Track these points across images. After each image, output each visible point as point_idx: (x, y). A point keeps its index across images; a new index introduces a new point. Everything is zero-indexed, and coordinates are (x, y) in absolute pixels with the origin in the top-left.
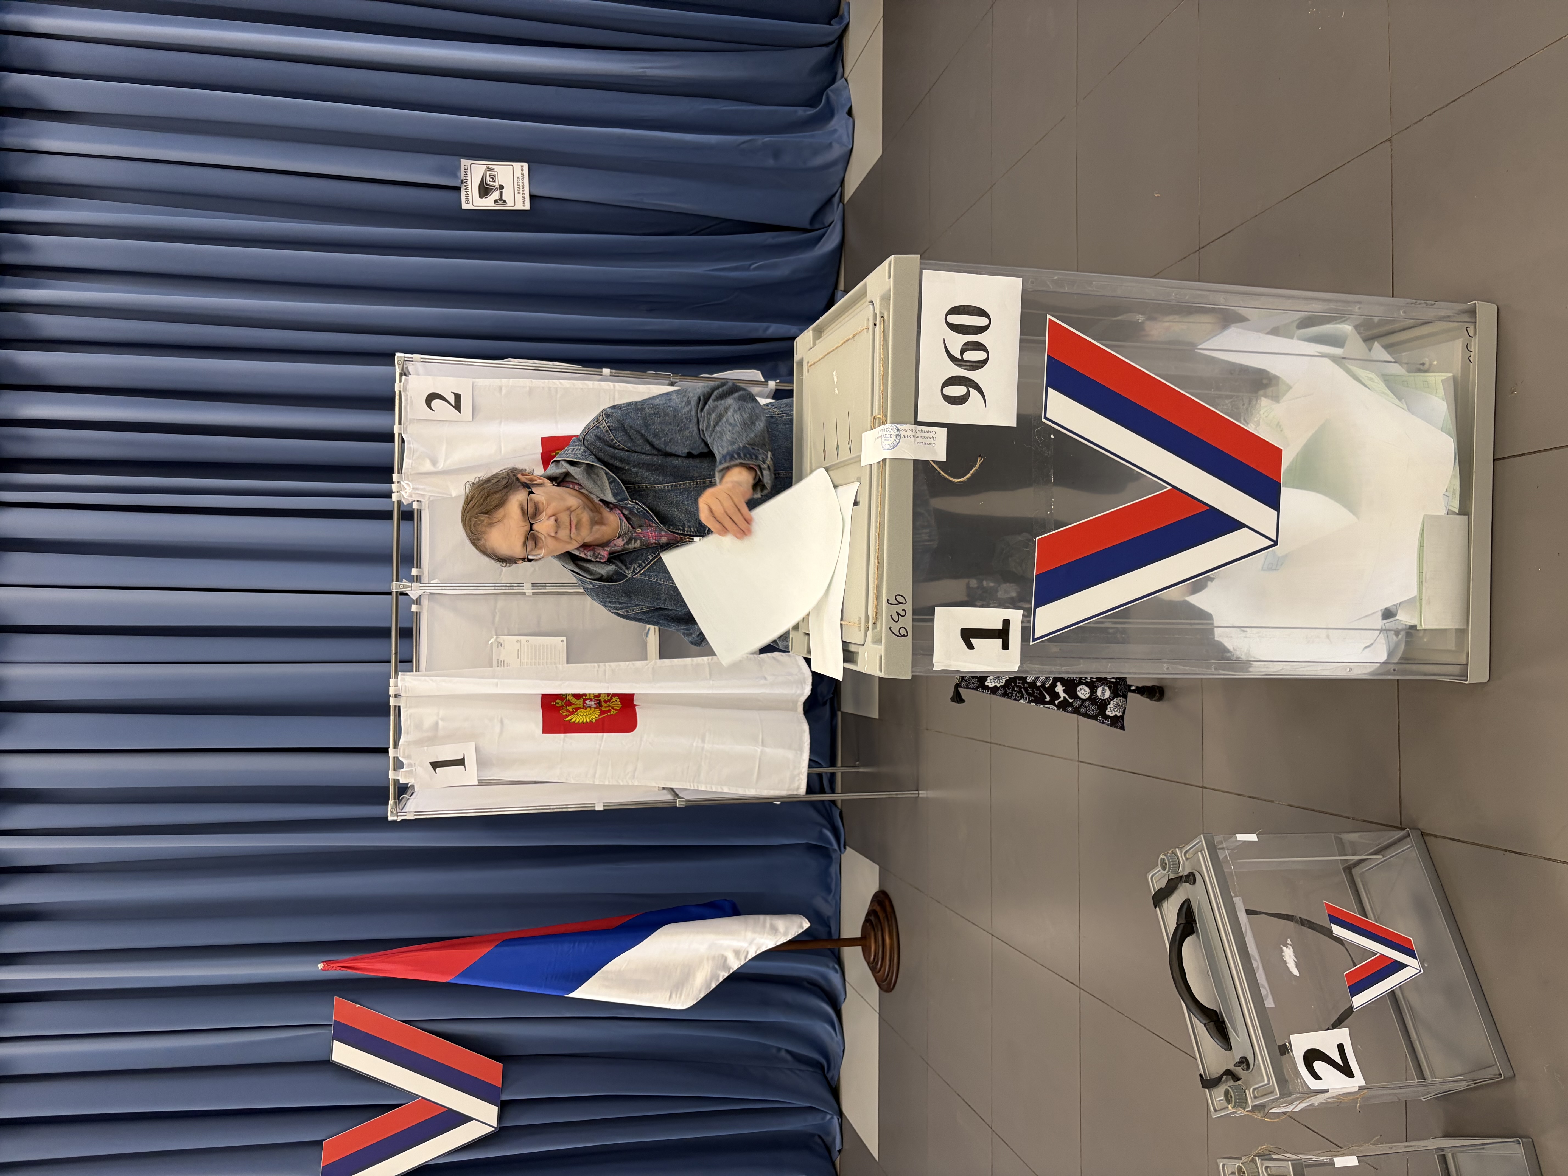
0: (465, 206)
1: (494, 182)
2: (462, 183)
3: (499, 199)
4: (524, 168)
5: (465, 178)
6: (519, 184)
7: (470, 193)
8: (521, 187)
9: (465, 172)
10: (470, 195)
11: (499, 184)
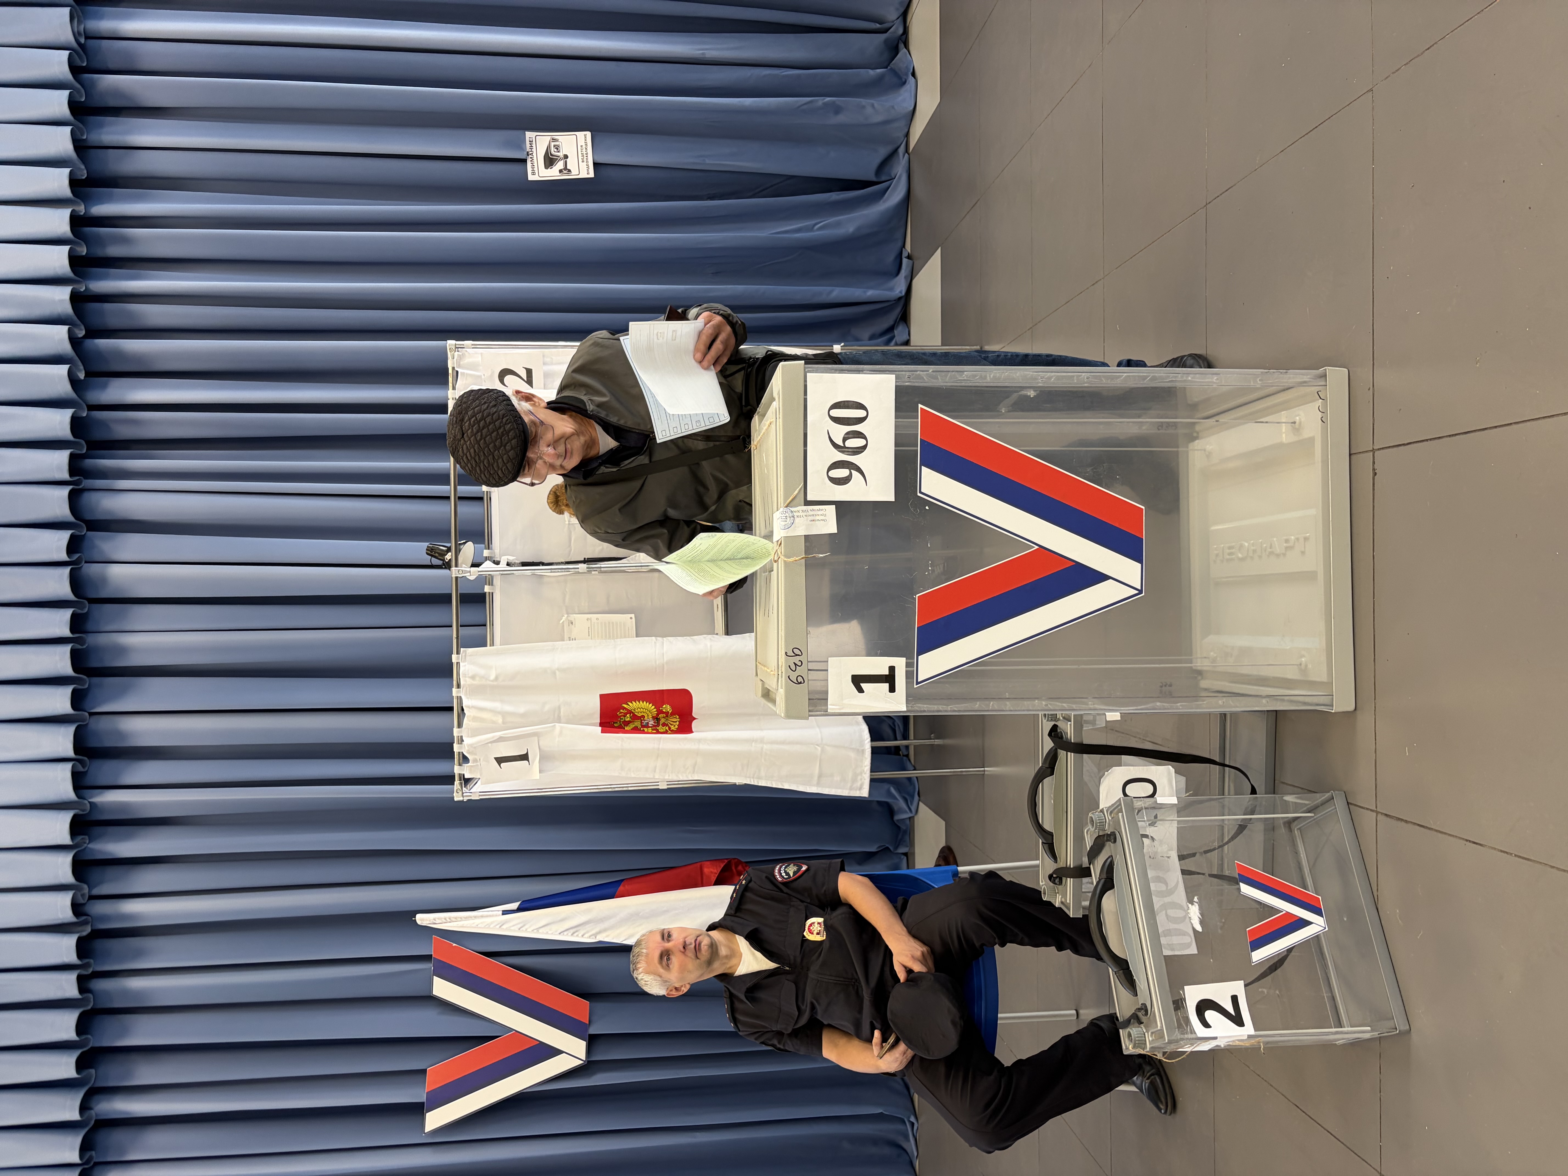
0: (531, 178)
1: (559, 152)
2: (528, 155)
3: (564, 169)
4: (587, 136)
5: (530, 150)
6: (582, 152)
7: (535, 164)
8: (585, 155)
9: (530, 144)
10: (536, 166)
11: (564, 153)
